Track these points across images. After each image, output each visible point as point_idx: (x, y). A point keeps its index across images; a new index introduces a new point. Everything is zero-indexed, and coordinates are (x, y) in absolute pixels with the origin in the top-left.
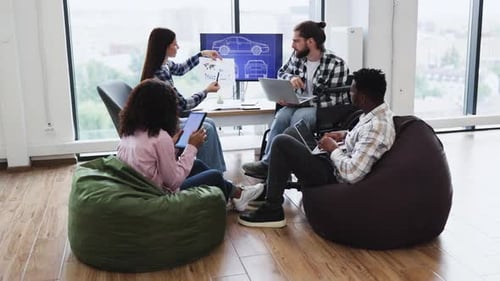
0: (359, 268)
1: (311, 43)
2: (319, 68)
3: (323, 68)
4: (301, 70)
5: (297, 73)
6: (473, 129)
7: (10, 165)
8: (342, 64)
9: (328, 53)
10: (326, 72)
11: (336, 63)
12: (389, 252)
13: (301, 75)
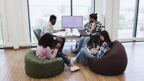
0: (97, 80)
1: (93, 19)
2: (95, 25)
3: (96, 25)
4: (90, 25)
5: (89, 26)
6: (135, 41)
7: (14, 48)
8: (101, 24)
9: (98, 22)
10: (96, 26)
11: (100, 24)
12: (107, 76)
13: (90, 26)
